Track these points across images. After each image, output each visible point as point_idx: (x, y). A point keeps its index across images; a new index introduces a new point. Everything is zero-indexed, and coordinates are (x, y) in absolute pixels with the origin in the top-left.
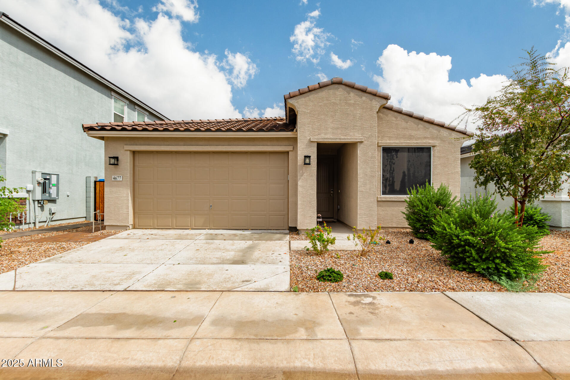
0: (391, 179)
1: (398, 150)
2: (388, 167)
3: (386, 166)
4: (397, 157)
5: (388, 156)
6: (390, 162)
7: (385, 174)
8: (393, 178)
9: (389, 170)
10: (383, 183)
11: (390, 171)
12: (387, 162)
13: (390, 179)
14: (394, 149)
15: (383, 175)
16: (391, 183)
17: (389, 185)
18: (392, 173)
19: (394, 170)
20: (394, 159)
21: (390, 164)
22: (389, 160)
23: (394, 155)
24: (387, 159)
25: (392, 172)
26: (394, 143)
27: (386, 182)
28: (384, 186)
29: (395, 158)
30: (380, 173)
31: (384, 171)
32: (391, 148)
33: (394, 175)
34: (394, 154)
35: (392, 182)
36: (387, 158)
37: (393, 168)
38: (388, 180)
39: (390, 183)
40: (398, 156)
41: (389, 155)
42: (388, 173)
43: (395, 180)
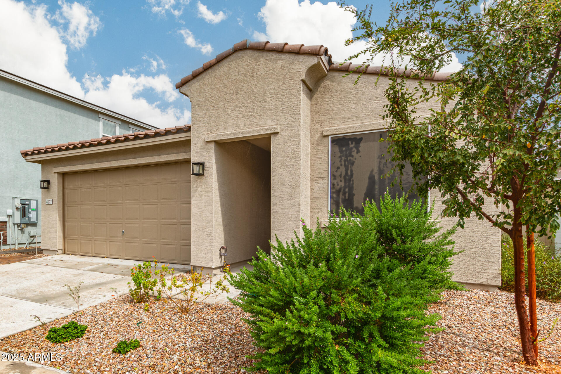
0: (347, 190)
1: (361, 139)
2: (343, 170)
3: (338, 168)
4: (358, 152)
5: (341, 151)
6: (345, 161)
7: (335, 182)
8: (351, 188)
9: (343, 176)
10: (331, 197)
11: (345, 177)
12: (340, 161)
13: (344, 190)
14: (352, 137)
15: (333, 185)
16: (347, 198)
17: (344, 201)
18: (350, 180)
19: (352, 175)
20: (352, 156)
21: (345, 165)
22: (343, 158)
23: (352, 148)
24: (340, 157)
25: (349, 178)
26: (350, 127)
27: (338, 195)
28: (335, 203)
29: (354, 154)
30: (326, 181)
31: (334, 177)
32: (347, 138)
33: (353, 184)
34: (351, 146)
35: (349, 195)
36: (339, 154)
37: (352, 171)
38: (341, 194)
39: (345, 197)
40: (360, 149)
41: (344, 149)
42: (341, 181)
43: (354, 192)
